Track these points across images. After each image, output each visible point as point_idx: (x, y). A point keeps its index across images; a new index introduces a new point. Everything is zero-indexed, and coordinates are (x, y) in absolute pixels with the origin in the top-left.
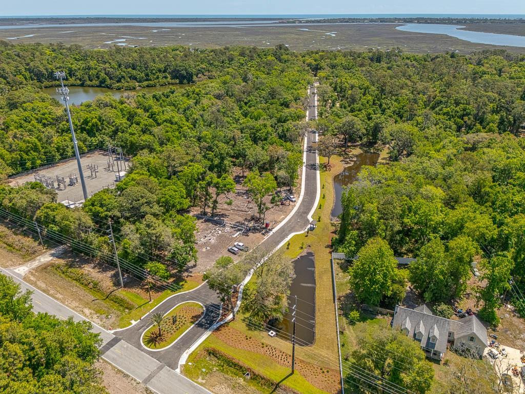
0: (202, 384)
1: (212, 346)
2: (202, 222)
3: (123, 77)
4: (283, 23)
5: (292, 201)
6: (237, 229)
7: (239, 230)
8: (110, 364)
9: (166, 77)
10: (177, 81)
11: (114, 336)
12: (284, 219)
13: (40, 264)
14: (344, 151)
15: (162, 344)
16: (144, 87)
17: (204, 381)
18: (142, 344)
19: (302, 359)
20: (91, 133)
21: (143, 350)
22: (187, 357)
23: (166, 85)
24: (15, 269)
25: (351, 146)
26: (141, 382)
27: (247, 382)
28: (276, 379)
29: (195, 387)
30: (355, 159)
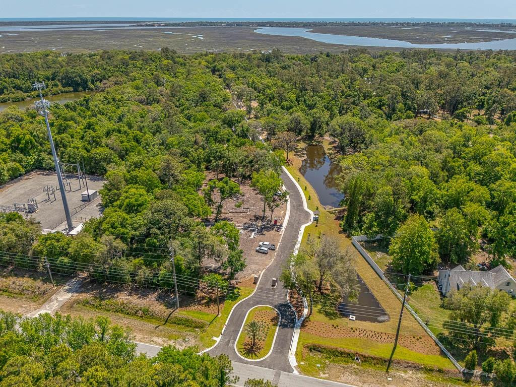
0: (327, 379)
1: (310, 342)
3: (5, 88)
6: (249, 230)
7: (252, 231)
9: (56, 85)
12: (285, 214)
13: (61, 303)
15: (262, 352)
16: (34, 97)
17: (327, 375)
18: (242, 357)
20: (24, 151)
21: (247, 363)
22: (295, 358)
23: (59, 93)
28: (385, 356)
30: (305, 152)
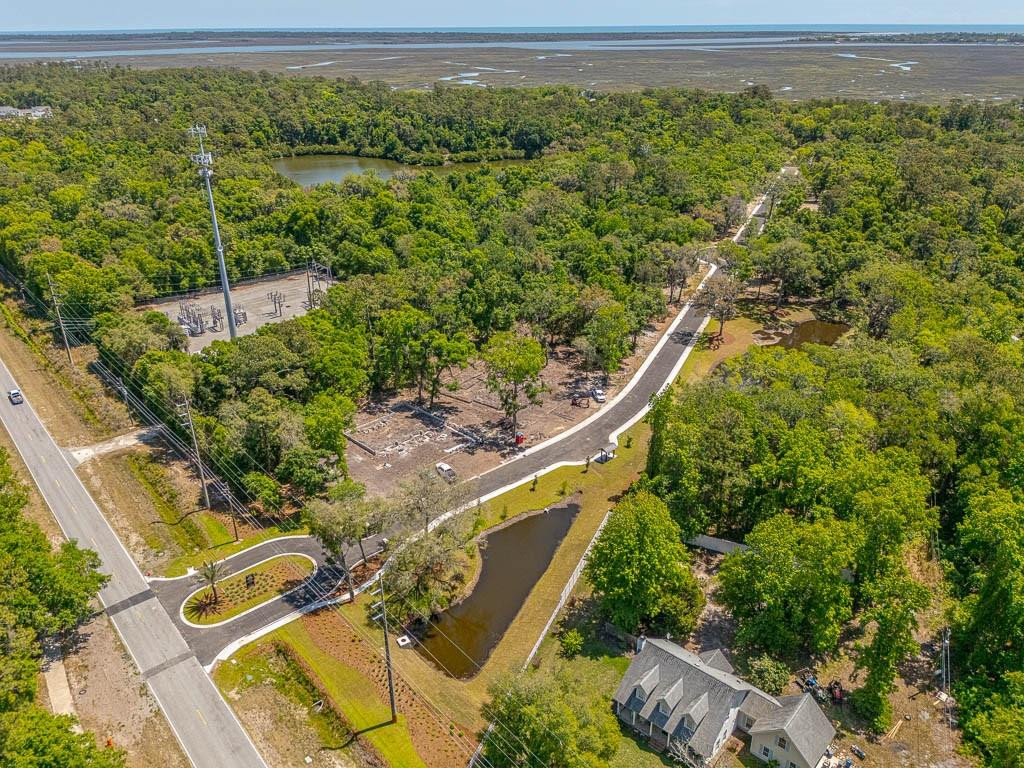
0: (231, 702)
1: (288, 639)
2: (407, 417)
3: (427, 142)
4: (808, 41)
5: (597, 400)
6: (460, 438)
7: (465, 441)
8: (115, 631)
9: (503, 145)
10: (522, 153)
11: (149, 588)
13: (117, 448)
14: (772, 312)
15: (211, 617)
16: (459, 162)
17: (237, 697)
18: (182, 610)
19: (429, 699)
20: (302, 238)
21: (177, 621)
22: (236, 649)
23: (500, 159)
24: (75, 451)
25: (795, 303)
26: (142, 672)
27: (312, 717)
28: (357, 724)
29: (217, 703)
30: (788, 332)
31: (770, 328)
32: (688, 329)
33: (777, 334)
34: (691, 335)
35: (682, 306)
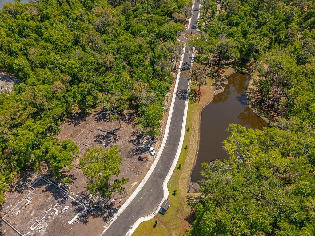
2: (43, 191)
5: (151, 154)
6: (77, 207)
7: (80, 210)
12: (136, 186)
14: (217, 71)
25: (225, 64)
30: (226, 82)
31: (217, 81)
32: (183, 88)
33: (222, 85)
34: (185, 92)
35: (177, 71)
